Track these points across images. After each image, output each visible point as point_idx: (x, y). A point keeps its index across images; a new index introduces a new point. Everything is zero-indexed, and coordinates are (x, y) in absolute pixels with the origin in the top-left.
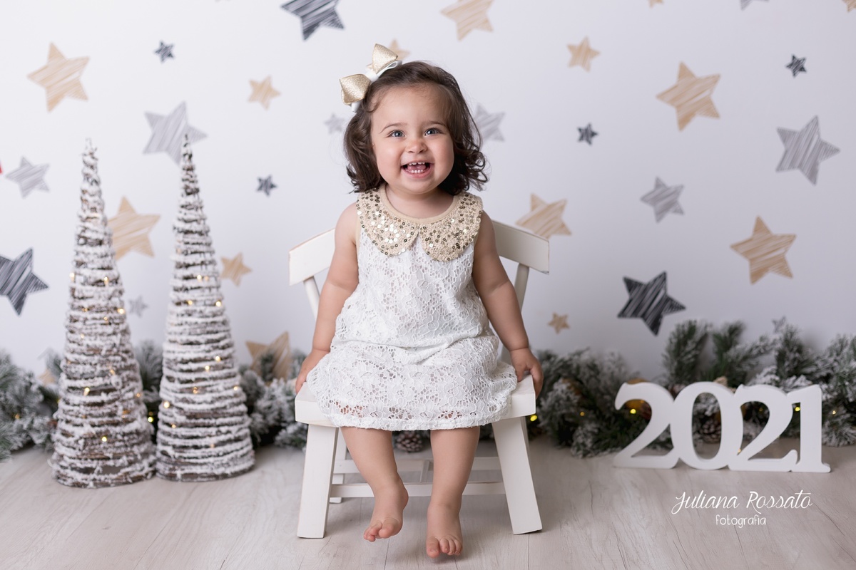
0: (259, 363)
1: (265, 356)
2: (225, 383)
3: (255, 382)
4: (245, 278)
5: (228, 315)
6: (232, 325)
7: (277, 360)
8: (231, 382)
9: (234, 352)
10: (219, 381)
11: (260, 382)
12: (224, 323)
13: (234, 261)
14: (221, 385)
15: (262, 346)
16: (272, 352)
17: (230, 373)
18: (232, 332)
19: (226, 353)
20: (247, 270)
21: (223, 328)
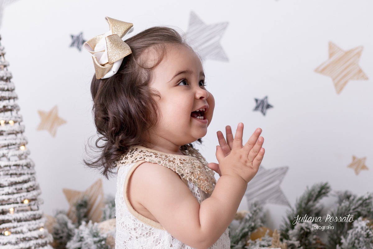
0: (74, 209)
1: (80, 202)
2: (29, 225)
3: (66, 224)
4: (61, 130)
5: (33, 158)
6: (38, 169)
7: (92, 206)
8: (36, 224)
9: (39, 194)
10: (23, 223)
11: (70, 225)
12: (28, 166)
13: (50, 113)
14: (25, 226)
15: (77, 193)
16: (86, 198)
17: (35, 215)
18: (37, 176)
19: (31, 195)
20: (62, 122)
21: (26, 170)
